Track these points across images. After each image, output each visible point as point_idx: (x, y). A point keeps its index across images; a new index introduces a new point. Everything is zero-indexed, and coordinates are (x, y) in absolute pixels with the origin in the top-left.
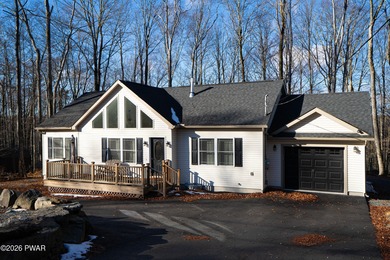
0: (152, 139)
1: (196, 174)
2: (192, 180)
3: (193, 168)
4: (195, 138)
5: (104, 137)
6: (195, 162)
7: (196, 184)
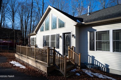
0: (64, 34)
1: (93, 58)
2: (90, 61)
3: (91, 53)
4: (92, 31)
5: (44, 35)
6: (92, 49)
7: (93, 64)
